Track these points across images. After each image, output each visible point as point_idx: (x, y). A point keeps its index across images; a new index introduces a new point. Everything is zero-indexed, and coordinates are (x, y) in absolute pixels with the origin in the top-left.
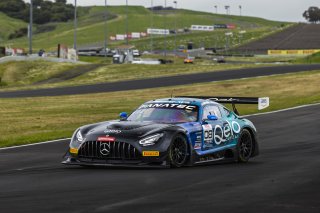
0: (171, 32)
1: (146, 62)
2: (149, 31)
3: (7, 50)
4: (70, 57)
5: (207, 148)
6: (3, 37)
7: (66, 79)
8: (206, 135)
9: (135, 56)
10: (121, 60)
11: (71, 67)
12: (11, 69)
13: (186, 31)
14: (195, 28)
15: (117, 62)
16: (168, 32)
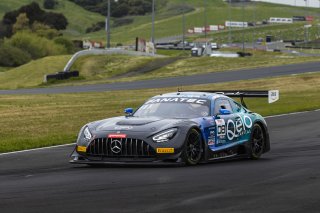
0: (250, 24)
1: (225, 55)
2: (227, 23)
3: (85, 44)
4: (149, 51)
5: (220, 145)
6: (80, 31)
7: (145, 72)
8: (219, 130)
9: (213, 49)
10: (199, 53)
11: (150, 61)
12: (89, 63)
13: (264, 23)
14: (274, 20)
15: (196, 55)
16: (245, 25)
